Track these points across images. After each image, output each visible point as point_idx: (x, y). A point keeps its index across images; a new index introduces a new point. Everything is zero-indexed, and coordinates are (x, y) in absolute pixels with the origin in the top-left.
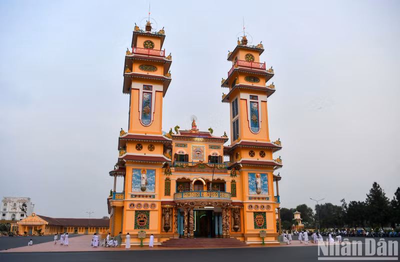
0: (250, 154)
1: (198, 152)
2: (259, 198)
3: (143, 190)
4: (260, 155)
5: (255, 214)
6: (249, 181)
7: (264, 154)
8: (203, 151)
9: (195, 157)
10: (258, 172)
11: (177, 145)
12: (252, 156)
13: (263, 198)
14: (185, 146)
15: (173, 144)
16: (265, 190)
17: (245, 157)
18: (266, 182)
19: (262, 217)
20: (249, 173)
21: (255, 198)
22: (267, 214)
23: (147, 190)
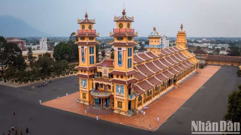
0: (117, 76)
1: (105, 71)
2: (120, 96)
3: (84, 86)
4: (121, 77)
5: (118, 102)
6: (116, 88)
7: (123, 77)
8: (107, 71)
9: (104, 73)
10: (120, 85)
11: (99, 68)
12: (118, 78)
13: (122, 96)
14: (101, 68)
15: (97, 68)
16: (123, 93)
17: (115, 78)
18: (123, 90)
19: (121, 103)
20: (116, 85)
21: (118, 96)
22: (122, 103)
23: (85, 86)
